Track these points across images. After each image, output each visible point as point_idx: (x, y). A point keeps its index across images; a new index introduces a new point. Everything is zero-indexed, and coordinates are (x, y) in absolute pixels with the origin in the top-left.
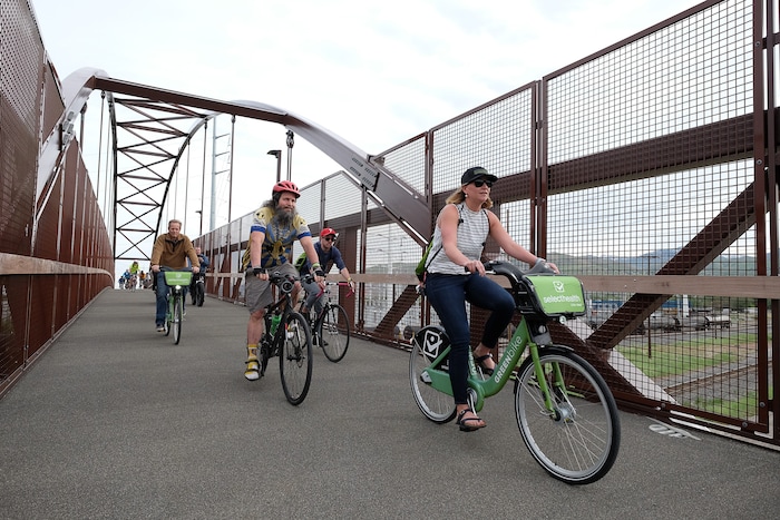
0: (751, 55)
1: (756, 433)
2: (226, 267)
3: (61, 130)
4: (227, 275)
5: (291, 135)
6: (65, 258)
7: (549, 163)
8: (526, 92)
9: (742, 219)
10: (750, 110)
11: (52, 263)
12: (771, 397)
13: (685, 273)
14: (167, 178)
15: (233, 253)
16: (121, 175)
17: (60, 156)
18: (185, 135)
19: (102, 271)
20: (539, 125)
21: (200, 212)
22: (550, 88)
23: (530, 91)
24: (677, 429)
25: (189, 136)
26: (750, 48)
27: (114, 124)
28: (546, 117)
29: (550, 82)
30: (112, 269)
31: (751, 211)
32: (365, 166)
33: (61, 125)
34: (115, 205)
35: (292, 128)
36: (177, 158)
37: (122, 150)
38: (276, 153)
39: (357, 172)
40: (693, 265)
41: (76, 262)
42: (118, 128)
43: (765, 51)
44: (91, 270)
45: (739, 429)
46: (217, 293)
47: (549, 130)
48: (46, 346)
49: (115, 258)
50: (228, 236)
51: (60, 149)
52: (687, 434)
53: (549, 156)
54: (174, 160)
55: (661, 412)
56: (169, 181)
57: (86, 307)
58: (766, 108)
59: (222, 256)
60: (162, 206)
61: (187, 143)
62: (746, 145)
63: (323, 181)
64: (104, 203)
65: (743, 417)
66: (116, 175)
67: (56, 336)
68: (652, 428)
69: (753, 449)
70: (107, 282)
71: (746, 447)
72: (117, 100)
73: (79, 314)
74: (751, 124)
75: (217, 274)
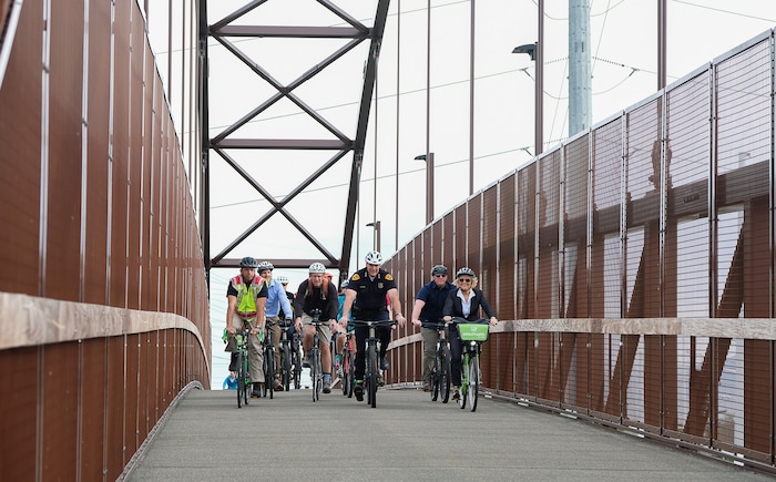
2: (654, 292)
4: (659, 326)
15: (684, 227)
21: (533, 51)
34: (203, 47)
46: (619, 404)
49: (207, 265)
50: (661, 152)
59: (637, 239)
60: (376, 35)
75: (615, 324)
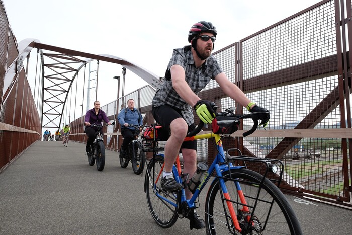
0: (335, 28)
1: (344, 202)
3: (16, 64)
5: (124, 69)
6: (17, 124)
7: (244, 78)
8: (232, 48)
9: (334, 103)
10: (335, 53)
11: (10, 126)
12: (350, 185)
13: (308, 128)
14: (67, 90)
16: (46, 89)
17: (16, 76)
18: (76, 70)
19: (35, 132)
20: (239, 62)
21: (82, 105)
22: (243, 45)
23: (234, 47)
24: (307, 201)
25: (78, 71)
26: (334, 25)
27: (43, 65)
28: (242, 58)
29: (243, 43)
30: (40, 132)
31: (338, 99)
32: (159, 82)
33: (16, 61)
34: (43, 103)
35: (125, 66)
36: (72, 81)
37: (46, 77)
38: (118, 78)
39: (155, 85)
40: (311, 124)
41: (22, 127)
42: (45, 67)
43: (341, 27)
44: (30, 131)
45: (336, 200)
47: (243, 64)
48: (6, 166)
49: (42, 127)
51: (16, 72)
52: (311, 203)
53: (244, 76)
54: (70, 82)
55: (299, 193)
56: (68, 92)
57: (27, 149)
58: (343, 52)
60: (65, 103)
61: (77, 74)
62: (334, 69)
63: (139, 90)
64: (37, 101)
65: (337, 194)
66: (43, 89)
67: (11, 161)
68: (295, 200)
69: (343, 210)
70: (37, 137)
71: (340, 209)
72: (45, 54)
73: (23, 152)
74: (336, 59)
